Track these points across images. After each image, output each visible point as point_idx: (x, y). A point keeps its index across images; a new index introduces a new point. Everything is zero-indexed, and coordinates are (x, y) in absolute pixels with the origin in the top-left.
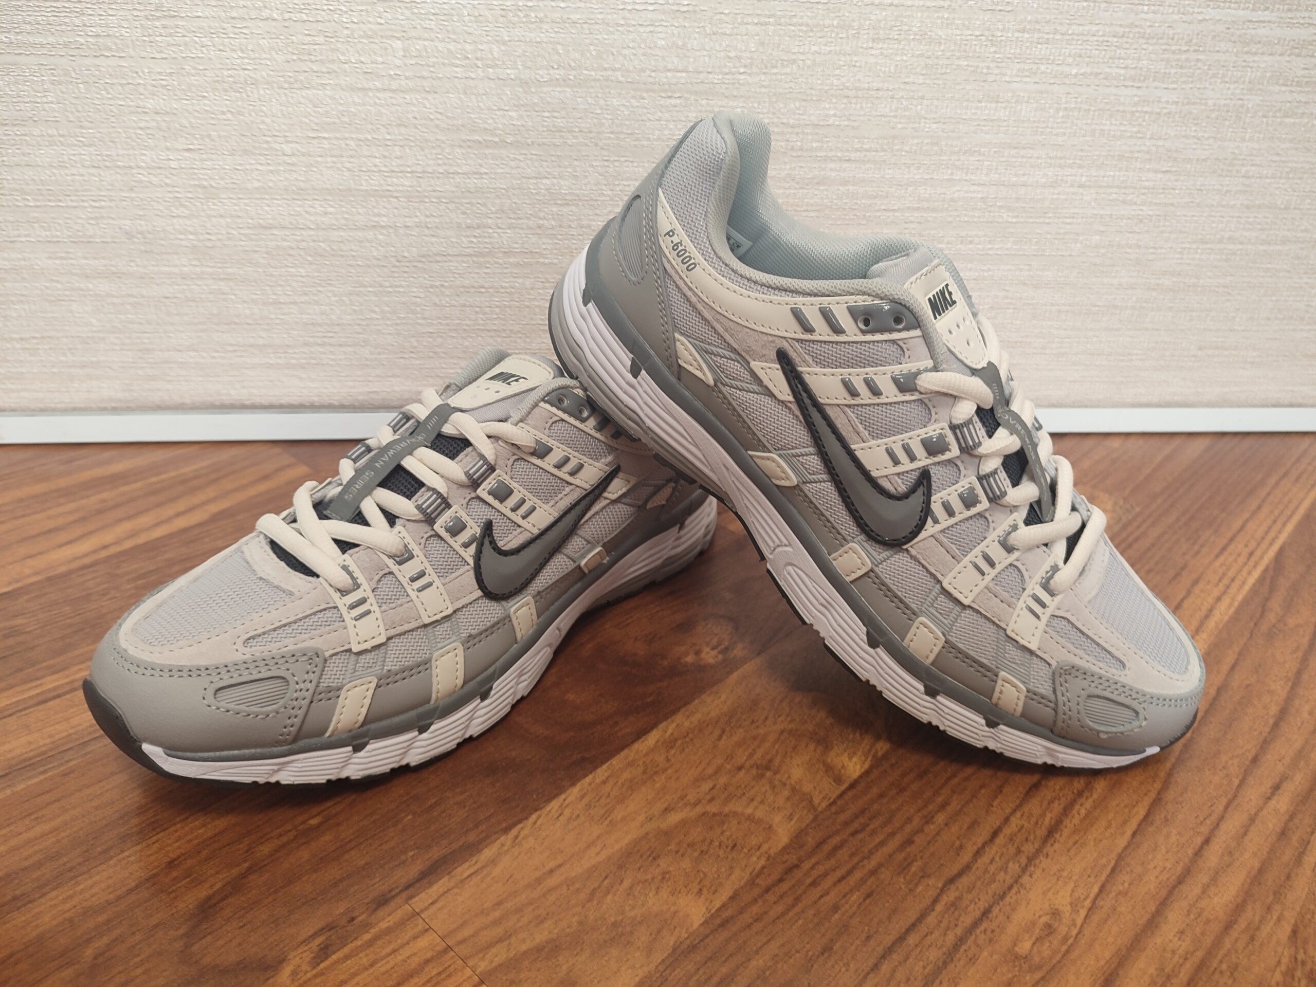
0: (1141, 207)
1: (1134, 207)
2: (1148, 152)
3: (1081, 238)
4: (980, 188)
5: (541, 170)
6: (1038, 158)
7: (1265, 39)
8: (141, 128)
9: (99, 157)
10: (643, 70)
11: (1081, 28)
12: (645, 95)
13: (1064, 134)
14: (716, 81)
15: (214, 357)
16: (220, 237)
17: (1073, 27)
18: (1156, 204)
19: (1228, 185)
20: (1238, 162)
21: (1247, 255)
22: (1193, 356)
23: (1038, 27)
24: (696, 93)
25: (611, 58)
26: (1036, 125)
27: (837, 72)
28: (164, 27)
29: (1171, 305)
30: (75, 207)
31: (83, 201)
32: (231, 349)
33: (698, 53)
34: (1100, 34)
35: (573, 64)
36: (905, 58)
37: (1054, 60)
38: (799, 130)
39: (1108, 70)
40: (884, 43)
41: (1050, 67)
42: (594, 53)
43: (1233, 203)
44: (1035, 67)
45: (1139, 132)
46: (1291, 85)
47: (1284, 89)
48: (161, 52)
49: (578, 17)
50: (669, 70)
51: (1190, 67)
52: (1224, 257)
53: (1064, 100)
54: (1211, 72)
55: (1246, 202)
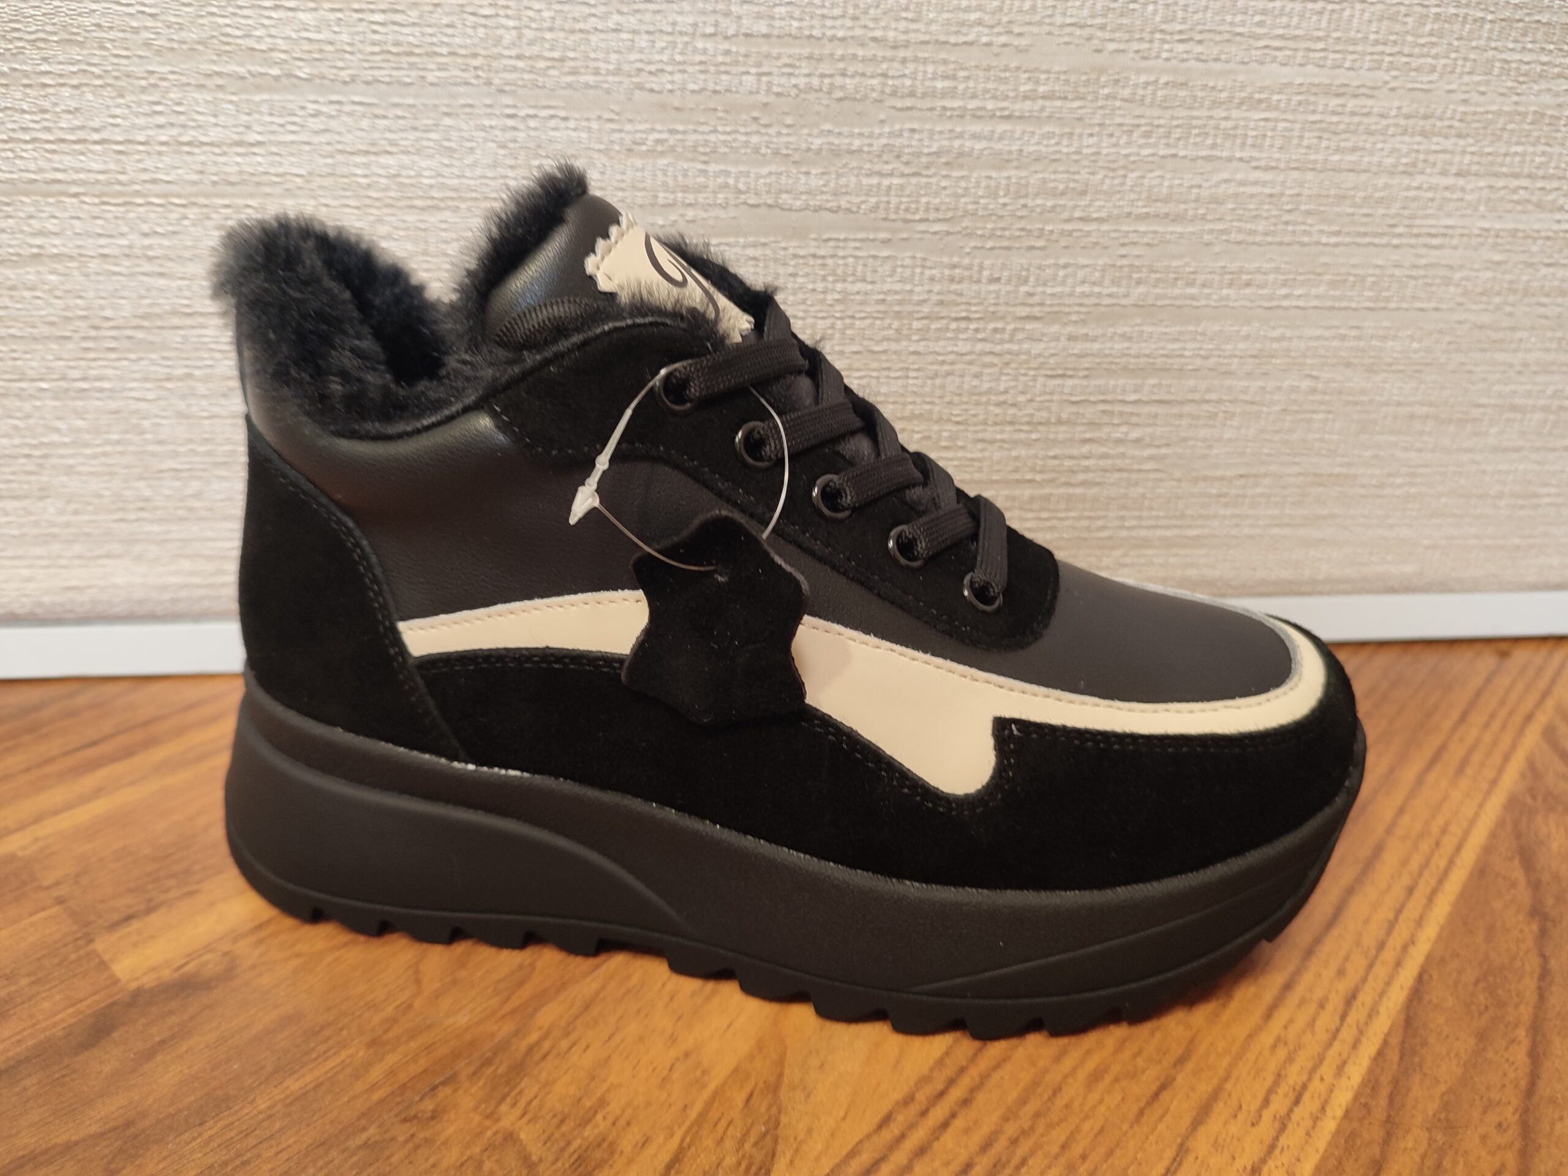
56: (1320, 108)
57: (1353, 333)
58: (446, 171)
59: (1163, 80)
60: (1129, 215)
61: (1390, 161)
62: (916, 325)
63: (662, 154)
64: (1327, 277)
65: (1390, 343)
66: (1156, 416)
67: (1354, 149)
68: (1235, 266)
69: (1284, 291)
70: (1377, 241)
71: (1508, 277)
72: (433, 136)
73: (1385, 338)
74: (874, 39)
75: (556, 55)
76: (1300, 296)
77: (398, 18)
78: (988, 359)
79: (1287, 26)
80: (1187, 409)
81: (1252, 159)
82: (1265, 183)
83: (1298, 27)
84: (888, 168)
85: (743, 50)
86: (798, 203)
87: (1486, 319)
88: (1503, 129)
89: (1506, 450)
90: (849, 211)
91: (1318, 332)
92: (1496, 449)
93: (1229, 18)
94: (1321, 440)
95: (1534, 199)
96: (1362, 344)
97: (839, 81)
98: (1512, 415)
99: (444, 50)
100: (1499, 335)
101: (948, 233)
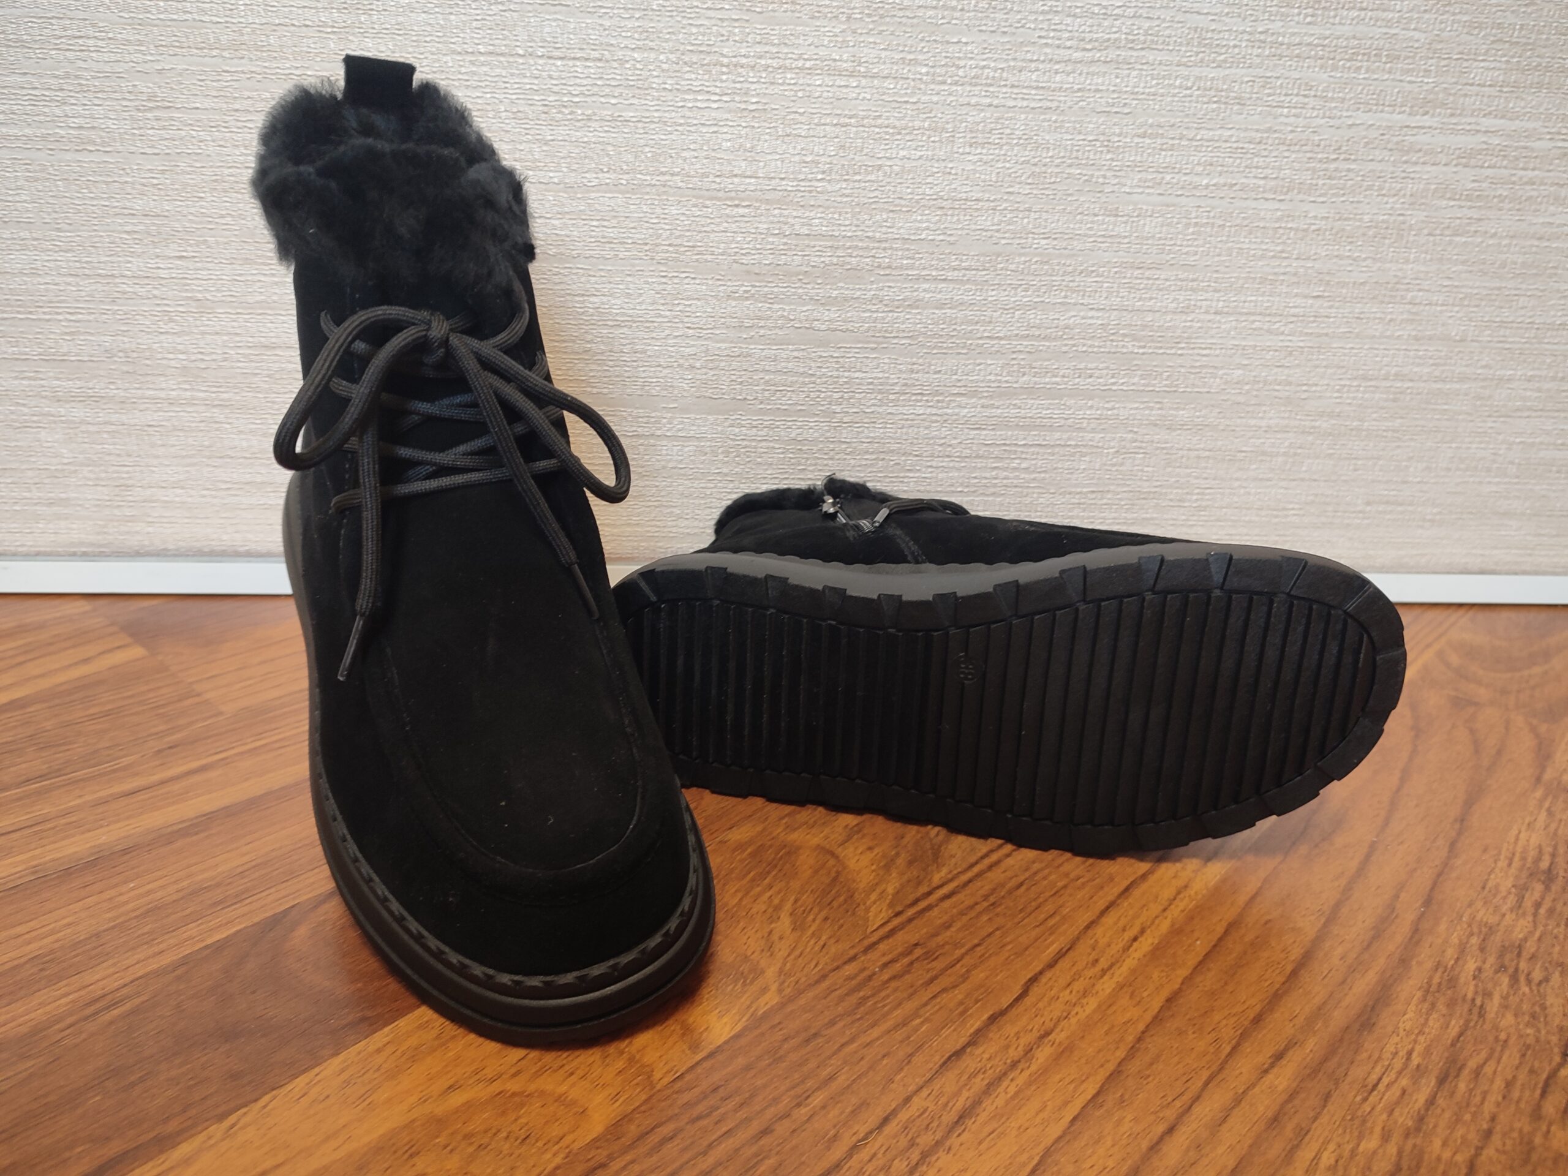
0: (1290, 338)
1: (1281, 338)
2: (1295, 274)
3: (1221, 372)
4: (1100, 314)
5: (588, 286)
6: (1167, 280)
7: (1426, 147)
8: (126, 232)
9: (78, 265)
10: (705, 175)
11: (1211, 133)
12: (708, 202)
13: (1196, 253)
14: (790, 188)
15: (204, 496)
16: (214, 357)
17: (1202, 132)
18: (1307, 334)
19: (1391, 313)
20: (1403, 287)
21: (1419, 394)
22: (1360, 512)
23: (1160, 132)
24: (767, 202)
25: (670, 160)
26: (1163, 242)
27: (930, 180)
28: (158, 119)
29: (1331, 451)
30: (48, 320)
31: (57, 313)
32: (224, 486)
33: (769, 157)
34: (1234, 139)
35: (625, 167)
36: (1008, 165)
37: (1181, 169)
38: (887, 245)
39: (1243, 180)
40: (983, 148)
41: (1177, 176)
42: (649, 155)
43: (1397, 334)
44: (1161, 176)
45: (1282, 252)
46: (1459, 199)
47: (1452, 203)
48: (152, 147)
49: (632, 114)
50: (736, 176)
51: (1340, 178)
52: (1391, 396)
53: (1193, 215)
54: (1366, 184)
55: (1414, 333)
56: (1129, 275)
57: (1158, 406)
58: (626, 306)
59: (1035, 259)
60: (1017, 335)
61: (1174, 305)
62: (892, 397)
63: (747, 299)
64: (1139, 373)
65: (1181, 412)
66: (1038, 453)
67: (1151, 299)
68: (1082, 366)
69: (1113, 380)
70: (1168, 351)
71: (1254, 374)
72: (621, 286)
73: (1177, 409)
74: (868, 237)
75: (690, 244)
76: (1123, 384)
77: (606, 223)
78: (934, 418)
79: (1106, 230)
80: (1057, 450)
81: (1089, 304)
82: (1098, 318)
83: (1113, 230)
84: (874, 308)
85: (794, 242)
86: (823, 327)
87: (1241, 399)
88: (1242, 287)
89: (1261, 479)
90: (853, 331)
91: (1136, 405)
92: (1255, 479)
93: (1072, 226)
94: (1142, 471)
95: (1265, 327)
96: (1164, 412)
97: (848, 259)
98: (1264, 458)
99: (630, 241)
100: (1250, 409)
101: (910, 345)
